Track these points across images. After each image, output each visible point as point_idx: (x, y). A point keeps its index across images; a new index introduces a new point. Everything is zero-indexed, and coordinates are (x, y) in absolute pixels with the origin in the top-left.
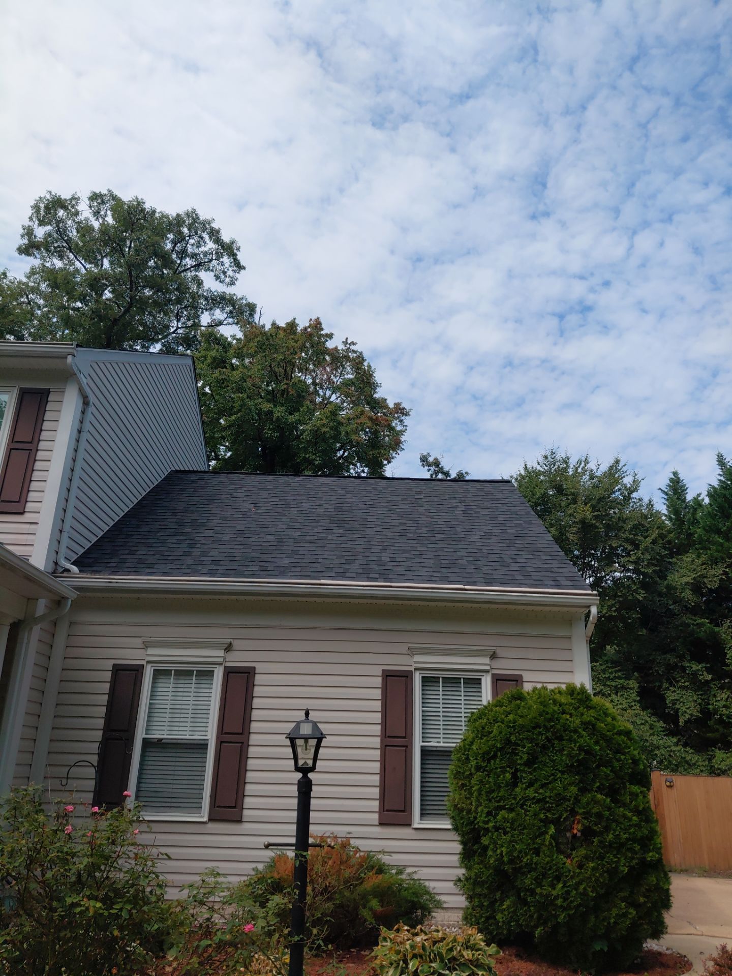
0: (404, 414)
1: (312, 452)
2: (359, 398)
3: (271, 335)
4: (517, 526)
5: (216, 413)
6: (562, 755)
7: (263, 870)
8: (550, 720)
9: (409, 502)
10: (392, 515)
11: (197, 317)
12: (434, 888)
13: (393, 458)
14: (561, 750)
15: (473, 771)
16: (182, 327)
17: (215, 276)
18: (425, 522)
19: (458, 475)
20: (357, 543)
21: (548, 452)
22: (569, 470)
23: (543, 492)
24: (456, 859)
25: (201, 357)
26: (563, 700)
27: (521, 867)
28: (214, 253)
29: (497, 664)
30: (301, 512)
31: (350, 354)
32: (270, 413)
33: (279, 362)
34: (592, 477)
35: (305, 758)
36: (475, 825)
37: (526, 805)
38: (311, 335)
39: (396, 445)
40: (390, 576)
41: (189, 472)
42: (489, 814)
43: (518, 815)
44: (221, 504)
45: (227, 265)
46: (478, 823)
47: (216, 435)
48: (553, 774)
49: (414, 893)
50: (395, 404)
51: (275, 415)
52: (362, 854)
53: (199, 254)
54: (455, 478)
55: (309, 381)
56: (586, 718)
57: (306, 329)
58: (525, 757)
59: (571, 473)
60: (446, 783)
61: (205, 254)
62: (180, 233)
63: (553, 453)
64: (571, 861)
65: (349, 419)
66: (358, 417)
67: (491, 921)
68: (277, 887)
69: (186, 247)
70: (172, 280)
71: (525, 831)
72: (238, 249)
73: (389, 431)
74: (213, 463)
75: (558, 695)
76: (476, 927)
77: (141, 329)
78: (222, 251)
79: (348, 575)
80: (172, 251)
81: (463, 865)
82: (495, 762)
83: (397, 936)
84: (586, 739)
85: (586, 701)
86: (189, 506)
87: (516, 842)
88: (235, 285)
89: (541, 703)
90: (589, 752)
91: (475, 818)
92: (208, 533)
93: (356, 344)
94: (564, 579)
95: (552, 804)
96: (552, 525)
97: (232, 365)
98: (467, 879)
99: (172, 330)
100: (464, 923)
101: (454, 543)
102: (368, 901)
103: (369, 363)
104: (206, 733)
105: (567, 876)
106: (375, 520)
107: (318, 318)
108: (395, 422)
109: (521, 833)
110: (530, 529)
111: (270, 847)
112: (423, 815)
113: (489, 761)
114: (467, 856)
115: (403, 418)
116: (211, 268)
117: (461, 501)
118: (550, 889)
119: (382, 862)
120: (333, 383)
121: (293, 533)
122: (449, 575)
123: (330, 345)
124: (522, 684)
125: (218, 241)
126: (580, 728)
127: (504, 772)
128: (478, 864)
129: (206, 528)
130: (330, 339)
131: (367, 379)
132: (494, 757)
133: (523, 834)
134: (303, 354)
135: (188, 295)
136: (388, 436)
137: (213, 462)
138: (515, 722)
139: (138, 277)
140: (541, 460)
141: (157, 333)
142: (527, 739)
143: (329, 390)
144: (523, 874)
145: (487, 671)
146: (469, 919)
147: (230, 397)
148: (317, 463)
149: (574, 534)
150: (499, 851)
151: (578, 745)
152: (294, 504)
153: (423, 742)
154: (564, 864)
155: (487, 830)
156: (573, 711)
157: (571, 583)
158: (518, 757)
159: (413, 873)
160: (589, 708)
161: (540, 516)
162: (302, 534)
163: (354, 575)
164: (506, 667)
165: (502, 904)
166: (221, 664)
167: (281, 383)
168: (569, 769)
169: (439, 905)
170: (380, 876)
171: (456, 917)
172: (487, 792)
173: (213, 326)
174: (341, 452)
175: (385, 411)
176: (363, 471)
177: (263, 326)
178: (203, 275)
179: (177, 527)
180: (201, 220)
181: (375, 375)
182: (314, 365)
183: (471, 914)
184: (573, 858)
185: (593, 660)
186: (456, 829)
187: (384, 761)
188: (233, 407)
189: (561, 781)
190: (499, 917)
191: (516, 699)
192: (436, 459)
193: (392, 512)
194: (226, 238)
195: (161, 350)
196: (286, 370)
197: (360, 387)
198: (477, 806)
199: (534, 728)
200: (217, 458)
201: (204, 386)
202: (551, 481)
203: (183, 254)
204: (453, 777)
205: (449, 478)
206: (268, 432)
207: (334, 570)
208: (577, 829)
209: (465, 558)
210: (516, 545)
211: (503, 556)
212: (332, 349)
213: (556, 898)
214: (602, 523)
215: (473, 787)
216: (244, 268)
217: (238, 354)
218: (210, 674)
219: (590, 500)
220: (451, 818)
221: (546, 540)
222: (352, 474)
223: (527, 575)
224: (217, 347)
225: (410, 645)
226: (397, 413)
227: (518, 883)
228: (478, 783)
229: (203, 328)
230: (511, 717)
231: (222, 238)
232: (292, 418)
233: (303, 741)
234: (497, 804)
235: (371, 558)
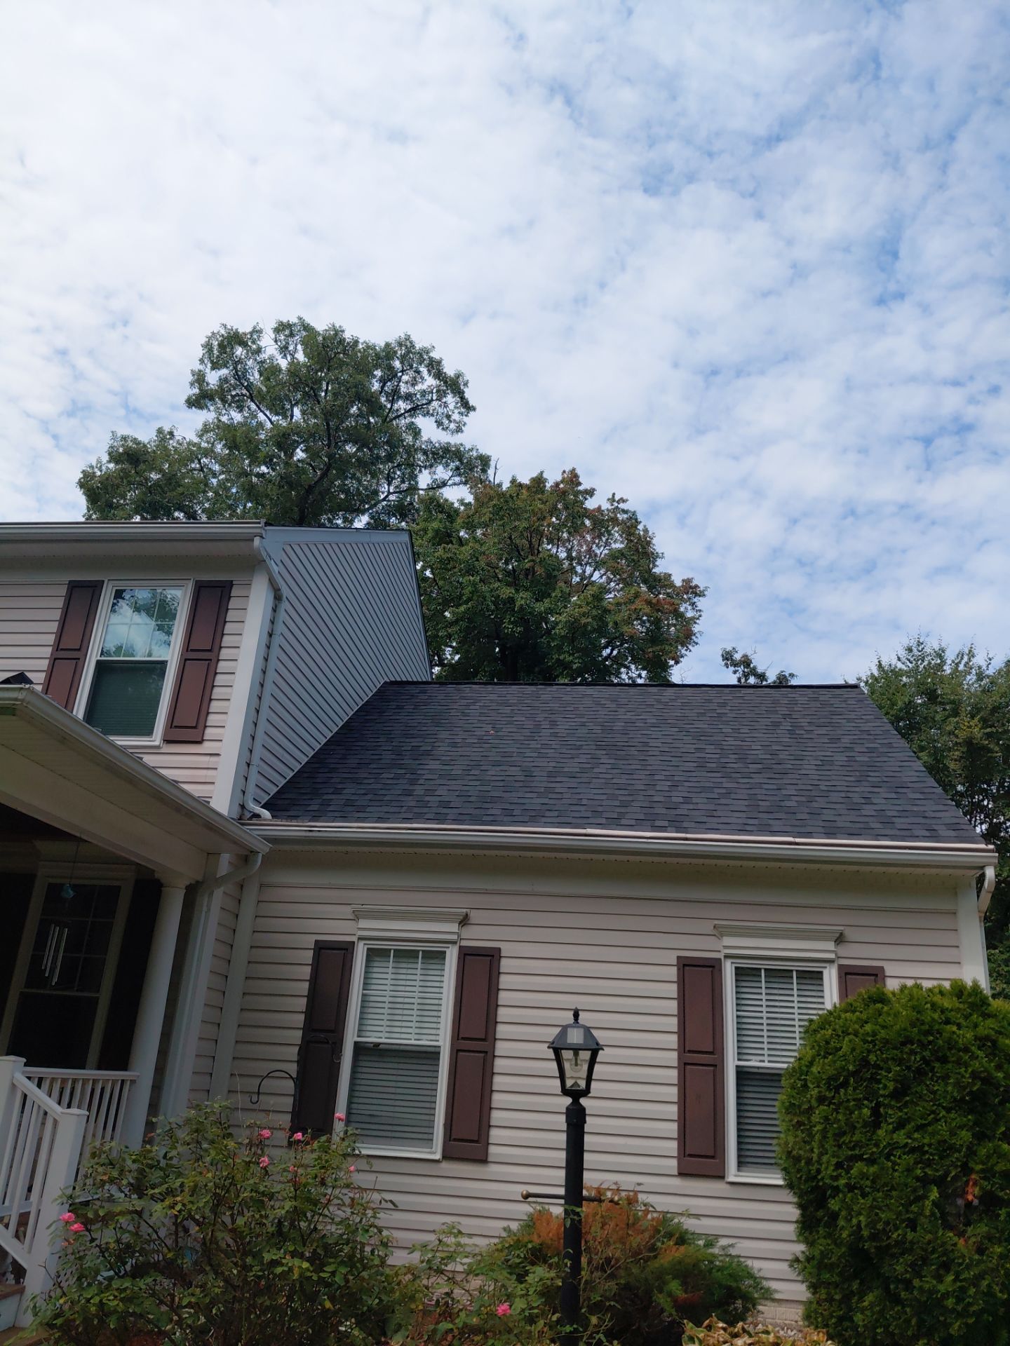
0: (696, 595)
1: (568, 652)
2: (631, 575)
3: (510, 496)
4: (871, 750)
5: (439, 604)
6: (947, 1084)
7: (518, 1230)
8: (928, 1033)
9: (708, 719)
10: (685, 738)
11: (413, 477)
12: (760, 1270)
13: (682, 657)
14: (945, 1078)
15: (814, 1103)
16: (395, 493)
17: (436, 422)
18: (733, 748)
19: (778, 678)
20: (635, 777)
21: (912, 641)
22: (945, 668)
23: (907, 700)
24: (790, 1230)
25: (420, 530)
26: (947, 1004)
27: (888, 1246)
28: (434, 391)
29: (844, 950)
30: (555, 735)
31: (618, 515)
32: (511, 600)
33: (521, 532)
34: (980, 677)
35: (576, 1075)
36: (818, 1182)
37: (895, 1156)
38: (564, 493)
39: (687, 637)
40: (685, 824)
41: (408, 683)
42: (839, 1165)
43: (882, 1168)
44: (449, 725)
45: (451, 406)
46: (822, 1179)
47: (440, 634)
48: (933, 1112)
49: (730, 1275)
50: (683, 581)
51: (518, 604)
52: (655, 1215)
53: (416, 394)
54: (775, 682)
55: (563, 555)
56: (982, 1031)
57: (557, 484)
58: (891, 1085)
59: (949, 672)
60: (775, 1119)
61: (423, 393)
62: (391, 368)
63: (919, 644)
64: (966, 1241)
65: (618, 604)
66: (631, 602)
67: (847, 1324)
68: (538, 1256)
69: (398, 385)
70: (381, 430)
71: (894, 1193)
72: (466, 384)
73: (676, 619)
74: (436, 670)
75: (939, 996)
76: (824, 1330)
77: (342, 496)
78: (445, 388)
79: (624, 822)
80: (381, 392)
81: (801, 1238)
82: (846, 1090)
83: (708, 1336)
84: (982, 1062)
85: (982, 1006)
86: (408, 729)
87: (880, 1209)
88: (462, 432)
89: (914, 1008)
90: (988, 1081)
91: (819, 1171)
92: (434, 765)
93: (627, 500)
94: (944, 827)
95: (931, 1154)
96: (922, 749)
97: (460, 539)
98: (809, 1260)
99: (382, 496)
100: (806, 1323)
101: (777, 776)
102: (665, 1283)
103: (645, 526)
104: (437, 1038)
105: (960, 1264)
106: (660, 745)
107: (574, 469)
108: (684, 605)
109: (888, 1196)
110: (890, 755)
111: (530, 1199)
112: (741, 1164)
113: (837, 1092)
114: (807, 1226)
115: (695, 600)
116: (431, 412)
117: (785, 716)
118: (935, 1282)
119: (685, 1227)
120: (596, 555)
121: (546, 764)
122: (771, 822)
123: (591, 504)
124: (884, 979)
125: (439, 375)
126: (973, 1045)
127: (859, 1106)
128: (825, 1238)
129: (430, 757)
130: (591, 496)
131: (644, 548)
132: (845, 1084)
133: (891, 1197)
134: (554, 519)
135: (401, 450)
136: (674, 625)
137: (437, 668)
138: (874, 1034)
139: (337, 429)
140: (903, 653)
141: (363, 502)
142: (893, 1059)
143: (590, 566)
144: (893, 1256)
145: (831, 961)
146: (811, 1317)
147: (458, 582)
148: (575, 666)
149: (956, 760)
150: (854, 1221)
151: (970, 1070)
152: (545, 725)
153: (739, 1060)
154: (955, 1245)
155: (836, 1190)
156: (962, 1021)
157: (953, 833)
158: (881, 1086)
159: (730, 1246)
160: (986, 1016)
161: (903, 736)
162: (558, 765)
163: (633, 822)
164: (860, 955)
165: (861, 1299)
166: (454, 943)
167: (524, 559)
168: (958, 1104)
169: (768, 1295)
170: (682, 1248)
171: (794, 1314)
172: (835, 1135)
173: (434, 488)
174: (608, 651)
175: (669, 591)
176: (640, 676)
177: (500, 485)
178: (420, 421)
179: (393, 757)
180: (417, 348)
181: (654, 541)
182: (569, 533)
183: (816, 1311)
184: (969, 1238)
185: (990, 946)
186: (790, 1186)
187: (683, 1085)
188: (461, 595)
189: (946, 1122)
190: (858, 1318)
191: (875, 1002)
192: (745, 656)
193: (684, 733)
194: (449, 370)
195: (368, 523)
196: (530, 543)
197: (633, 560)
198: (821, 1155)
199: (903, 1044)
200: (441, 664)
201: (424, 568)
202: (919, 684)
203: (395, 395)
204: (784, 1111)
205: (764, 683)
206: (508, 627)
207: (606, 815)
208: (973, 1194)
209: (793, 798)
210: (869, 779)
211: (850, 795)
212: (594, 510)
213: (946, 1295)
214: (998, 744)
215: (815, 1126)
216: (474, 409)
217: (467, 524)
218: (441, 956)
219: (979, 710)
220: (782, 1170)
221: (913, 771)
222: (624, 680)
223: (888, 823)
224: (440, 516)
225: (716, 922)
226: (687, 593)
227: (885, 1269)
228: (822, 1121)
229: (421, 492)
230: (868, 1028)
231: (444, 371)
232: (540, 607)
233: (571, 1052)
234: (850, 1153)
235: (656, 799)
